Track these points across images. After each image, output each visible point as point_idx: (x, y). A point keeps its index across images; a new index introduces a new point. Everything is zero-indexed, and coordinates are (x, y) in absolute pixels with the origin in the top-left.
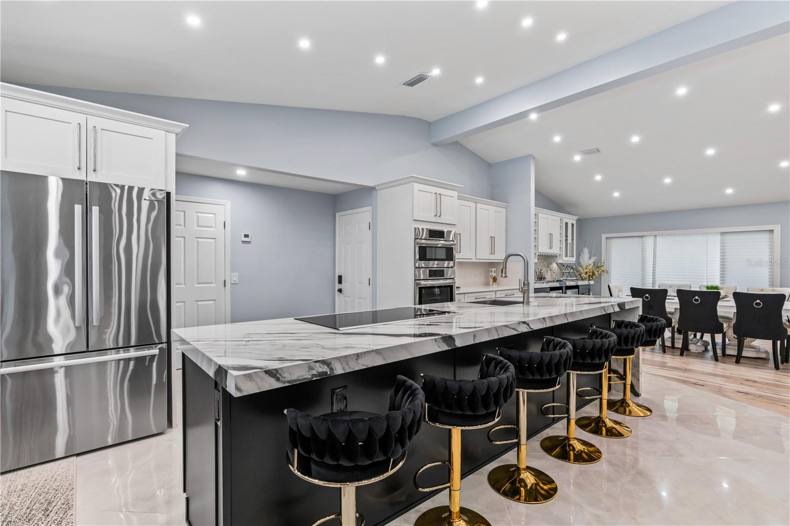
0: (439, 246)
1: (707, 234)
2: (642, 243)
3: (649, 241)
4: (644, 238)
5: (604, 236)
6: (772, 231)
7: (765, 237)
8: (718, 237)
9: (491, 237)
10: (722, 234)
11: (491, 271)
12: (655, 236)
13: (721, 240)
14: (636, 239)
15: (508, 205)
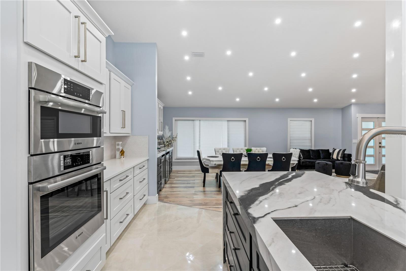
0: (83, 111)
1: (222, 121)
2: (194, 124)
3: (197, 123)
4: (194, 121)
5: (174, 119)
6: (245, 121)
7: (242, 123)
8: (226, 123)
9: (123, 111)
10: (228, 121)
11: (118, 145)
12: (200, 120)
13: (227, 124)
14: (190, 122)
15: (133, 84)
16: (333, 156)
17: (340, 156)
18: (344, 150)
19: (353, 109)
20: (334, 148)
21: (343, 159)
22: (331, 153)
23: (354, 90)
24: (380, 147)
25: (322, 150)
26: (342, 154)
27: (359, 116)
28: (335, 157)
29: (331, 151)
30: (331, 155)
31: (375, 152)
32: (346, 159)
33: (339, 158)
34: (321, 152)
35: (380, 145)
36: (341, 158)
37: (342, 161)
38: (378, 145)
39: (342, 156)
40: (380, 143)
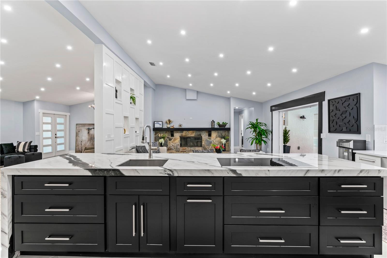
16: (18, 149)
17: (26, 148)
18: (31, 142)
19: (36, 105)
20: (18, 142)
21: (30, 151)
22: (16, 146)
23: (43, 89)
24: (56, 137)
25: (5, 144)
26: (28, 146)
27: (41, 111)
28: (21, 149)
29: (15, 144)
30: (16, 148)
31: (52, 142)
32: (33, 150)
33: (26, 150)
34: (3, 147)
35: (56, 136)
36: (28, 150)
37: (29, 152)
38: (54, 136)
39: (29, 148)
40: (56, 135)
